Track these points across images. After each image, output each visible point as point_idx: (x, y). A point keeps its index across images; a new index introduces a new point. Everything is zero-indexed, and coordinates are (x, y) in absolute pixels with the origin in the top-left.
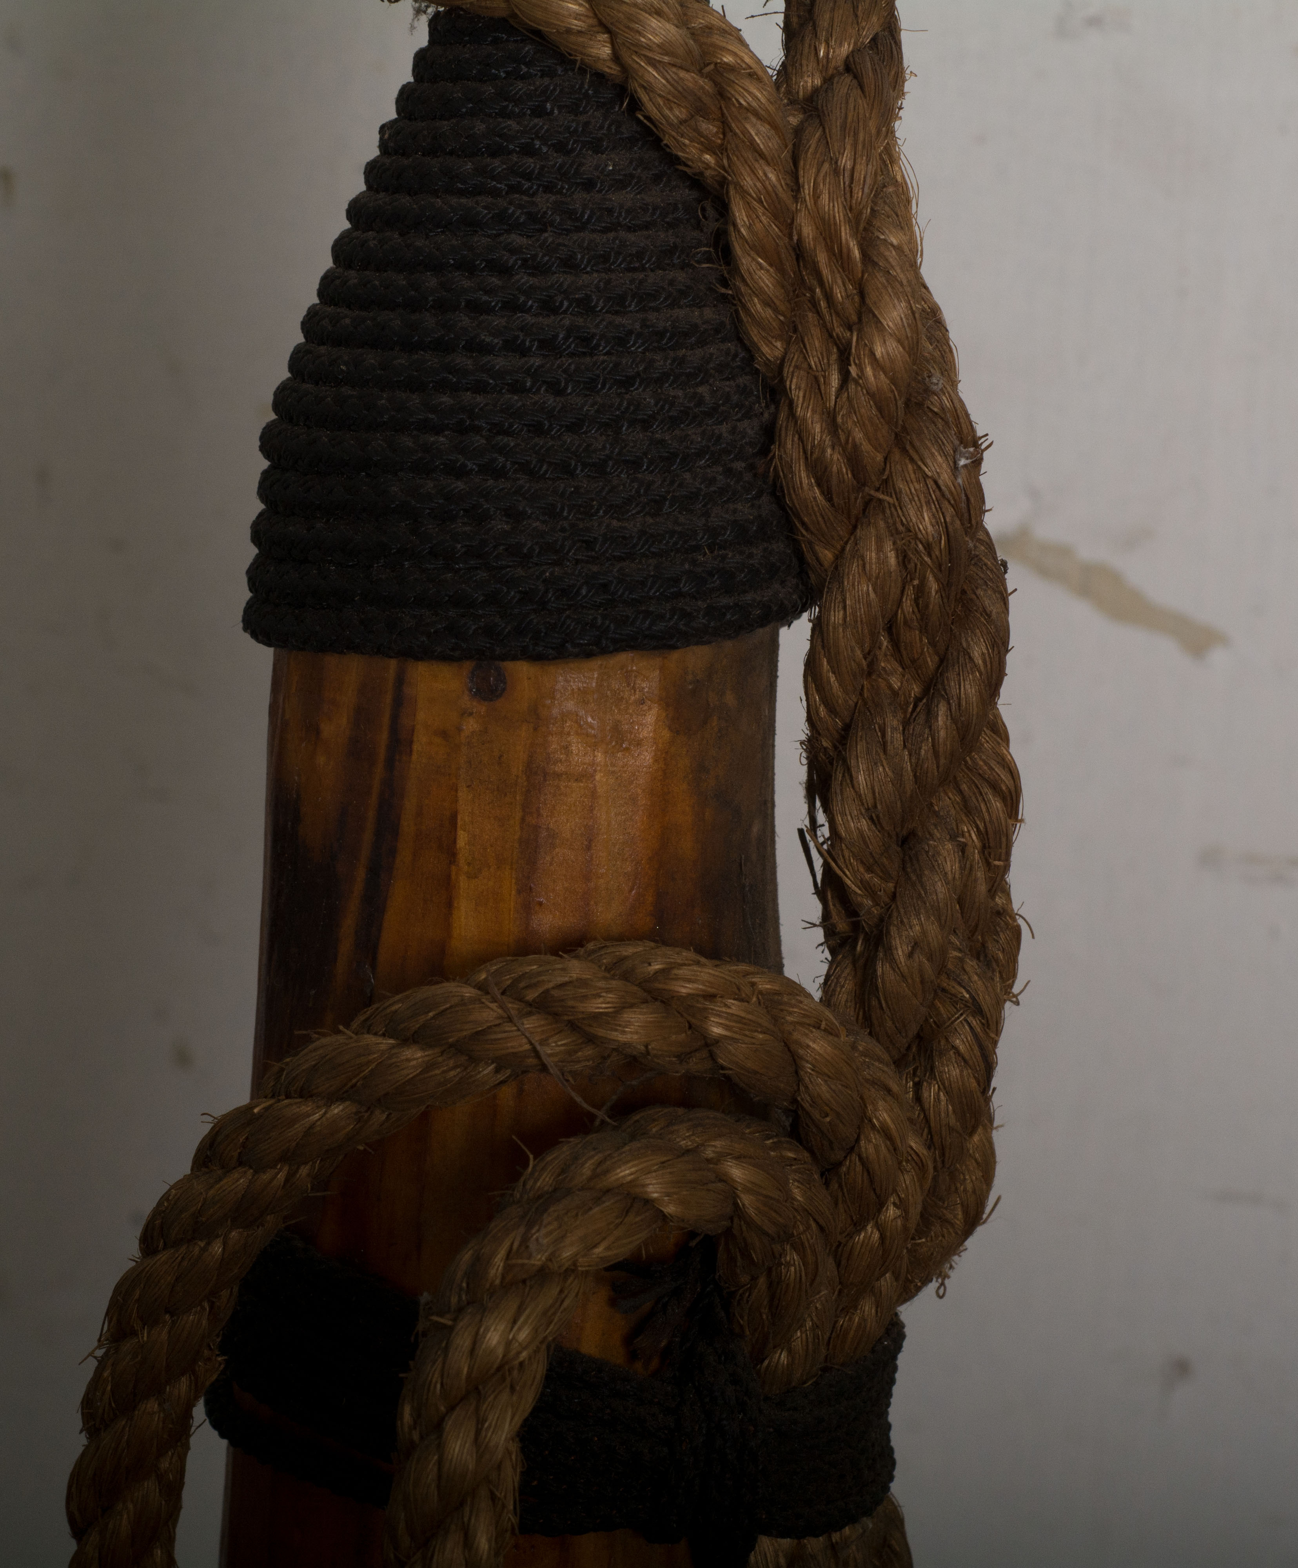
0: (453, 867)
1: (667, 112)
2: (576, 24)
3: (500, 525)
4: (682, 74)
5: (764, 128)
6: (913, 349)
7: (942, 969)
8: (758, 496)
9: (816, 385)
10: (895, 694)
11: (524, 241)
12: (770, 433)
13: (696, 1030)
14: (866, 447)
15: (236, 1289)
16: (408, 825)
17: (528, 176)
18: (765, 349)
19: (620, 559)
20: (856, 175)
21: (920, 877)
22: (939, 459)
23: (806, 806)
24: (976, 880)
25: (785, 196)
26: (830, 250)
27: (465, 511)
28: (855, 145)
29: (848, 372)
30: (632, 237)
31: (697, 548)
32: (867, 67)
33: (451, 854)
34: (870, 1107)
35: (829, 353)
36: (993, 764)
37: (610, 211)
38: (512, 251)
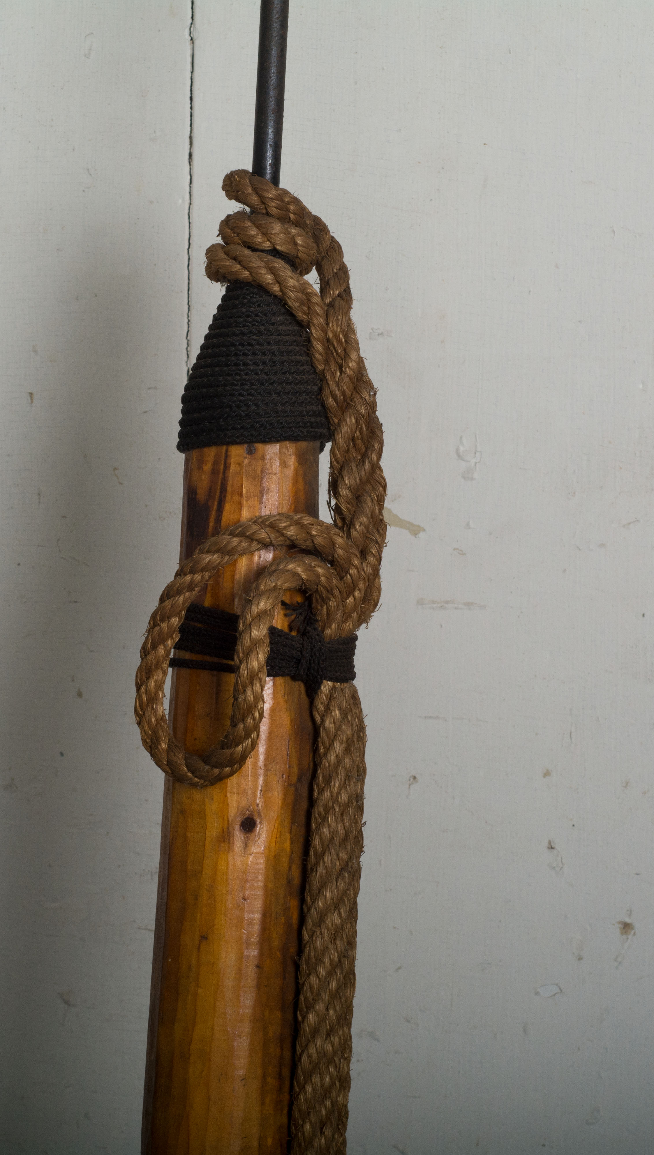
0: (242, 499)
1: (294, 304)
2: (270, 281)
3: (253, 407)
4: (298, 294)
5: (319, 308)
6: (358, 365)
7: (368, 531)
8: (318, 405)
9: (333, 375)
10: (354, 458)
11: (257, 338)
12: (321, 390)
13: (309, 534)
14: (347, 390)
15: (185, 611)
16: (229, 488)
17: (257, 322)
18: (319, 367)
19: (285, 417)
20: (343, 320)
21: (362, 506)
22: (366, 393)
23: (328, 496)
24: (375, 509)
25: (325, 326)
26: (337, 340)
27: (245, 404)
28: (342, 313)
29: (342, 370)
30: (284, 337)
31: (304, 416)
32: (344, 295)
33: (241, 495)
34: (352, 560)
35: (337, 367)
36: (380, 478)
37: (279, 331)
38: (255, 340)
